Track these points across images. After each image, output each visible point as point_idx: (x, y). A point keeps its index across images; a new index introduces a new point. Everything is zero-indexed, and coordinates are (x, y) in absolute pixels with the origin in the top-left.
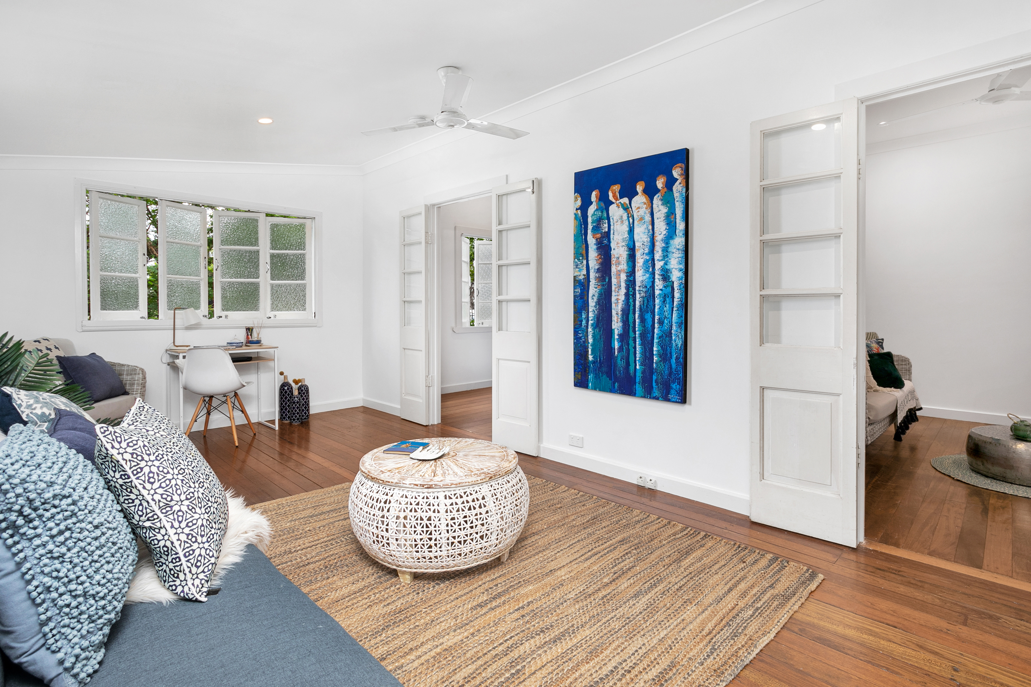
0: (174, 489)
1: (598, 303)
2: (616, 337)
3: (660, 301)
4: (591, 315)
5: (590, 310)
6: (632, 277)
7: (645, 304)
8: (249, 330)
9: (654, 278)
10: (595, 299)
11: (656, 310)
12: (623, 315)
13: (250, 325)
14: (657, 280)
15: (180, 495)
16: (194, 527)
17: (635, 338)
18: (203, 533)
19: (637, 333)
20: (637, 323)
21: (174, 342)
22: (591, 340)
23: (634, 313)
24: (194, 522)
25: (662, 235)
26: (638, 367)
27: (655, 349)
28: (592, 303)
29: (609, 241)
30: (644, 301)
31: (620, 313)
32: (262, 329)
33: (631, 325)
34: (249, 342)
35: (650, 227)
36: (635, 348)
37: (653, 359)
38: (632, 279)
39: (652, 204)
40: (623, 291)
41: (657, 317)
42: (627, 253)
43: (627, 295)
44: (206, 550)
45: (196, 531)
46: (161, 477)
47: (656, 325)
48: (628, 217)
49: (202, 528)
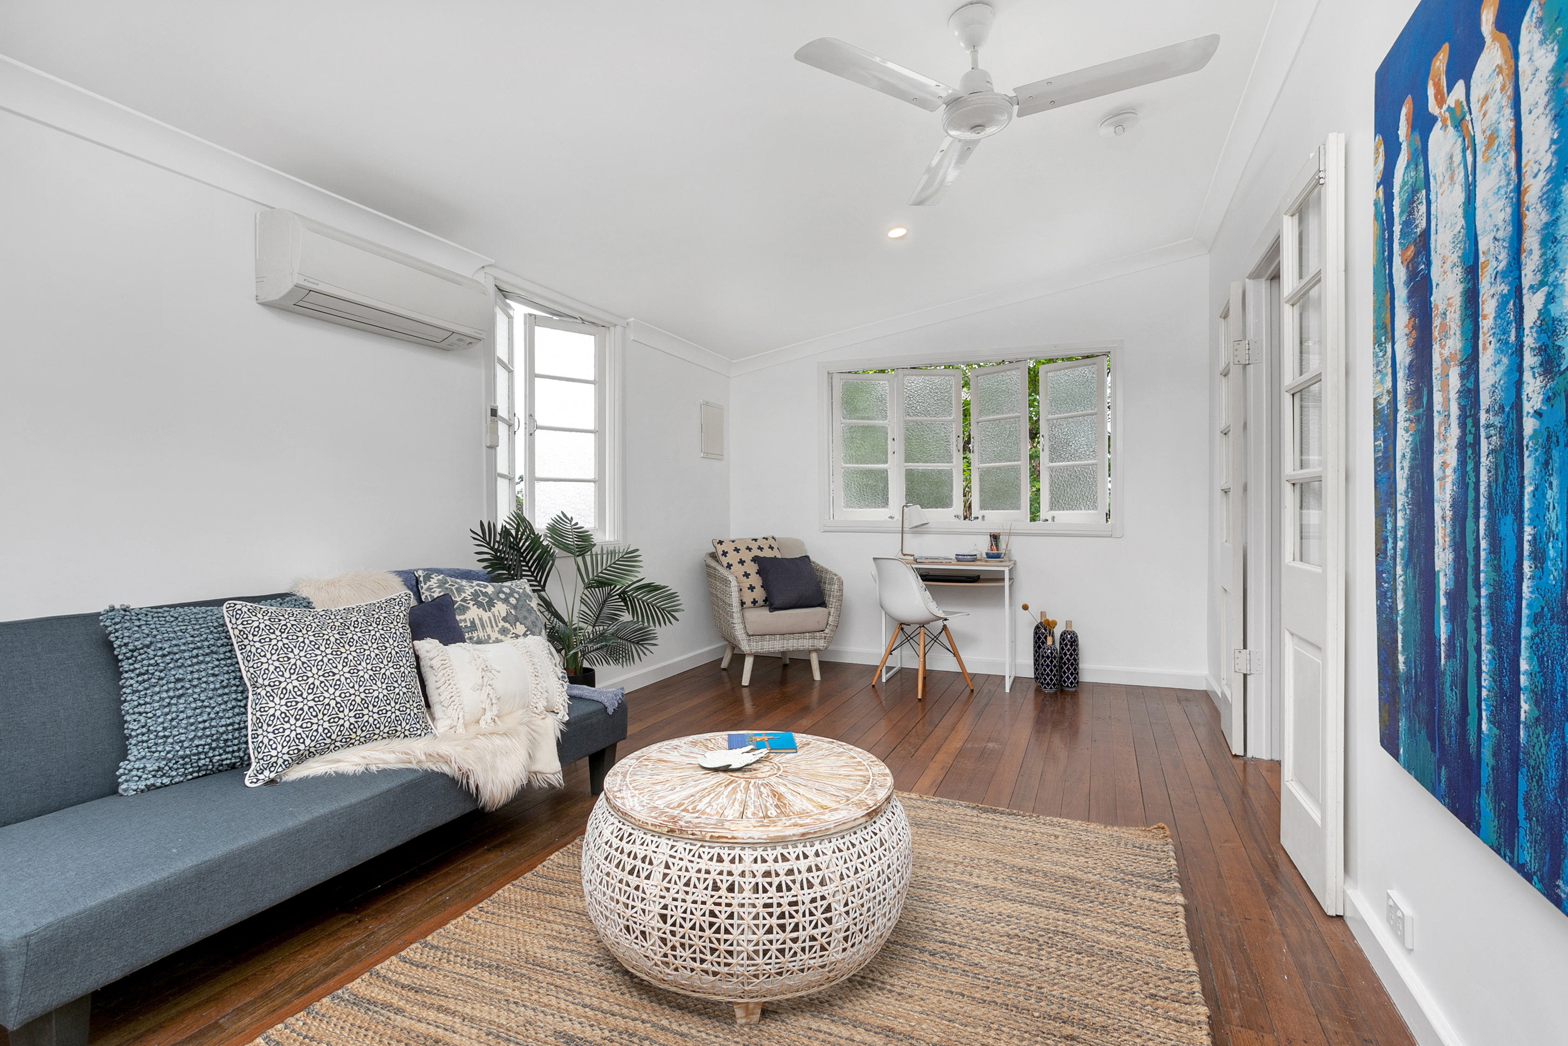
0: (262, 672)
1: (1411, 479)
2: (1443, 602)
3: (1537, 460)
4: (1401, 523)
5: (1399, 506)
6: (1472, 379)
7: (1500, 480)
8: (995, 538)
9: (1520, 370)
10: (1406, 464)
11: (1527, 505)
12: (1454, 519)
13: (995, 531)
14: (1527, 376)
15: (264, 680)
16: (264, 713)
17: (1478, 609)
18: (270, 723)
19: (1484, 592)
20: (1483, 555)
21: (902, 550)
22: (1400, 606)
23: (1477, 517)
24: (266, 709)
25: (1541, 175)
26: (1484, 727)
27: (1524, 666)
28: (1402, 485)
29: (1429, 264)
30: (1497, 465)
31: (1449, 514)
32: (1012, 538)
33: (1471, 562)
34: (993, 556)
35: (1512, 157)
36: (1478, 649)
37: (1519, 707)
38: (1470, 386)
39: (1516, 56)
40: (1455, 432)
41: (1528, 530)
42: (1462, 285)
43: (1462, 445)
44: (270, 740)
45: (264, 717)
46: (256, 658)
47: (1526, 564)
48: (1464, 151)
49: (272, 718)
